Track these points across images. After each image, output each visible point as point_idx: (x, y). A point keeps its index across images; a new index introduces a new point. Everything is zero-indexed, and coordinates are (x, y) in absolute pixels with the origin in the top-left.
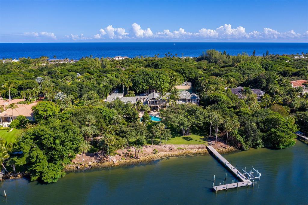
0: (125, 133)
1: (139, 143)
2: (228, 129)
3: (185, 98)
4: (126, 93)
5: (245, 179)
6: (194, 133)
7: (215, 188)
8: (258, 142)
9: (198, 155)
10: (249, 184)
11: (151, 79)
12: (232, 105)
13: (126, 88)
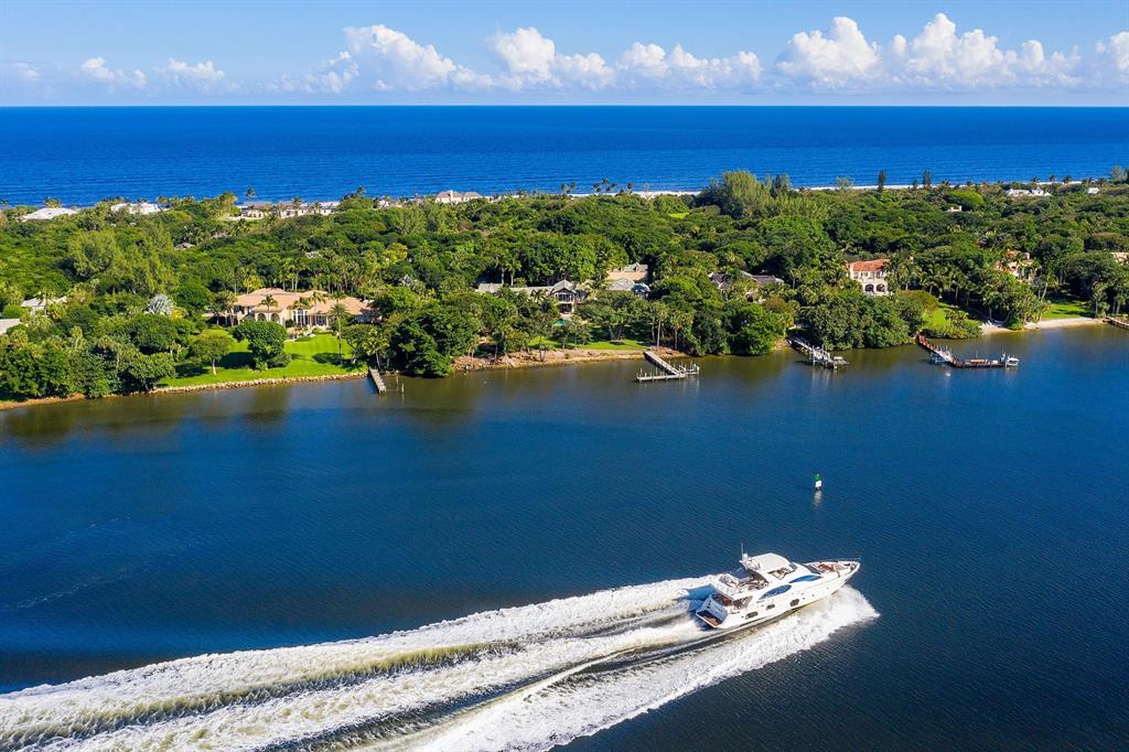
1: (545, 349)
4: (507, 282)
5: (680, 373)
6: (628, 338)
7: (639, 378)
8: (722, 346)
10: (682, 377)
11: (558, 255)
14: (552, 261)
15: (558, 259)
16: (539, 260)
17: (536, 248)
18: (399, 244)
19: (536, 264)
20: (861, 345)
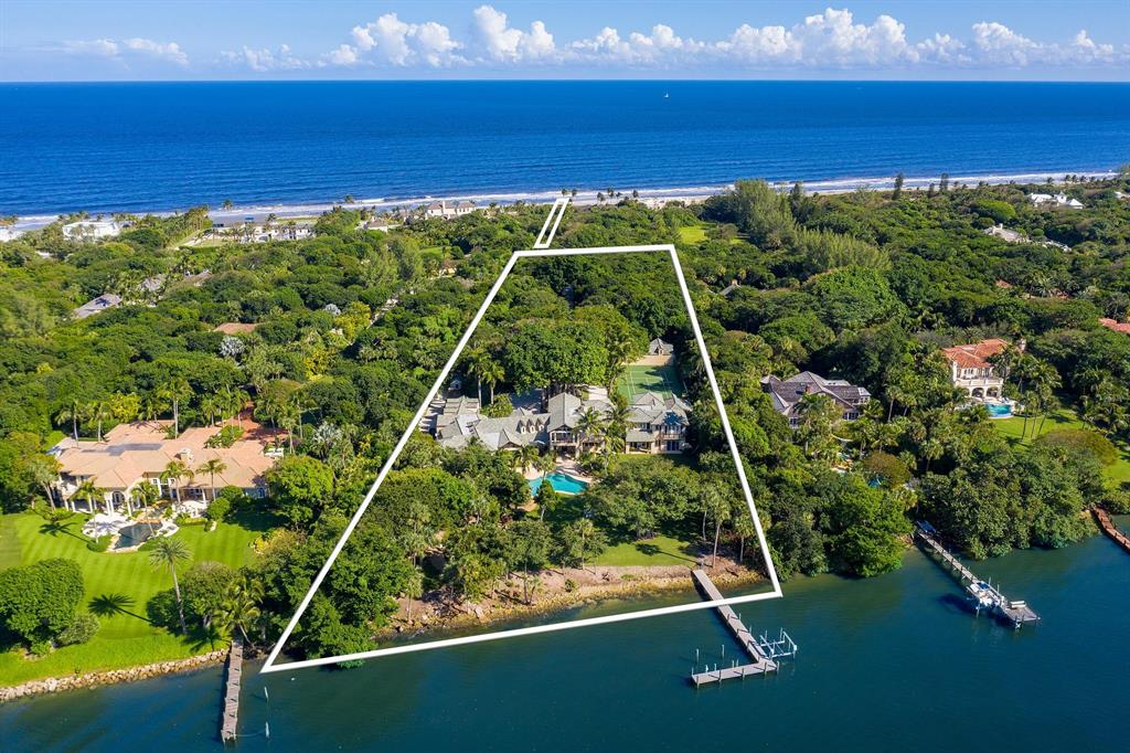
0: (502, 548)
1: (533, 567)
2: (742, 532)
3: (646, 421)
4: (486, 402)
5: (764, 657)
6: (665, 533)
7: (694, 677)
8: (815, 560)
9: (669, 594)
10: (769, 669)
11: (555, 360)
12: (767, 450)
13: (486, 386)
14: (547, 367)
15: (556, 366)
16: (529, 365)
17: (525, 348)
18: (360, 304)
19: (525, 372)
20: (1025, 544)
